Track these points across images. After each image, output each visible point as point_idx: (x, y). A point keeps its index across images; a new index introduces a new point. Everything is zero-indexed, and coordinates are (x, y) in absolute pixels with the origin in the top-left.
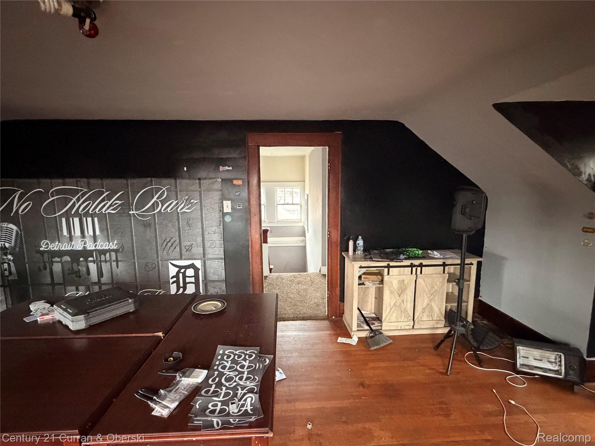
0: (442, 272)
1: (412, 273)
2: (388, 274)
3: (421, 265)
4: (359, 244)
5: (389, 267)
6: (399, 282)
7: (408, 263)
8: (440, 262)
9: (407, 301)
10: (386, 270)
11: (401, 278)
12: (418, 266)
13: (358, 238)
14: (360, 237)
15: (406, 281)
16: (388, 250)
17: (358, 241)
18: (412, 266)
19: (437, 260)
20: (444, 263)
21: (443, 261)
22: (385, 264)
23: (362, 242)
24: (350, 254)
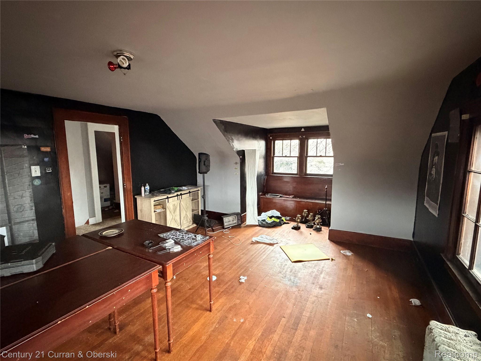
0: (189, 196)
1: (178, 199)
2: (168, 202)
3: (181, 194)
4: (147, 188)
5: (168, 198)
6: (173, 206)
7: (175, 194)
8: (188, 191)
9: (177, 215)
10: (167, 200)
11: (174, 203)
12: (179, 195)
13: (146, 185)
14: (147, 184)
15: (176, 204)
16: (162, 190)
17: (146, 186)
18: (177, 195)
19: (185, 191)
20: (189, 191)
21: (189, 190)
22: (166, 197)
23: (149, 187)
24: (142, 196)
